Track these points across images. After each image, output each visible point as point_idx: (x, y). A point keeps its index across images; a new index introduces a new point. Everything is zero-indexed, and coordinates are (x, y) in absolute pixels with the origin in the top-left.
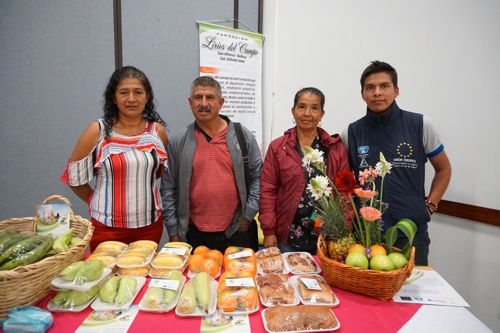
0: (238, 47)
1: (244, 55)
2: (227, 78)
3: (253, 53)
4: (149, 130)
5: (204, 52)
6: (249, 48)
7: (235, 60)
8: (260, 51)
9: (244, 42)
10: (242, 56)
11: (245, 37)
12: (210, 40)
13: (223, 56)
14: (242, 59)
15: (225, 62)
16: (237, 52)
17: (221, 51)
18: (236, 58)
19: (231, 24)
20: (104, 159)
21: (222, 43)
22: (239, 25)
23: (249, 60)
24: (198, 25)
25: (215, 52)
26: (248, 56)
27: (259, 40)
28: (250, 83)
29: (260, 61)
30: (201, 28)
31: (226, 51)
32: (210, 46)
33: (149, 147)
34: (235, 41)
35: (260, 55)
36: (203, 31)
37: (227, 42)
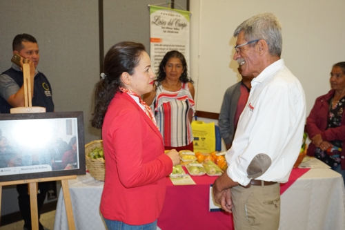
0: (174, 22)
1: (178, 28)
2: (167, 46)
3: (184, 26)
4: (183, 87)
5: (153, 27)
6: (181, 22)
7: (172, 32)
8: (188, 24)
9: (178, 18)
10: (176, 29)
11: (179, 14)
12: (156, 18)
13: (165, 30)
14: (177, 31)
15: (167, 34)
16: (174, 26)
17: (164, 26)
18: (173, 30)
19: (170, 5)
20: (160, 106)
21: (165, 20)
22: (175, 6)
23: (182, 31)
24: (149, 8)
25: (160, 27)
26: (180, 28)
27: (187, 16)
28: (182, 48)
29: (188, 31)
30: (151, 10)
31: (167, 26)
32: (157, 23)
33: (185, 98)
34: (173, 18)
35: (188, 27)
36: (153, 12)
37: (167, 19)
